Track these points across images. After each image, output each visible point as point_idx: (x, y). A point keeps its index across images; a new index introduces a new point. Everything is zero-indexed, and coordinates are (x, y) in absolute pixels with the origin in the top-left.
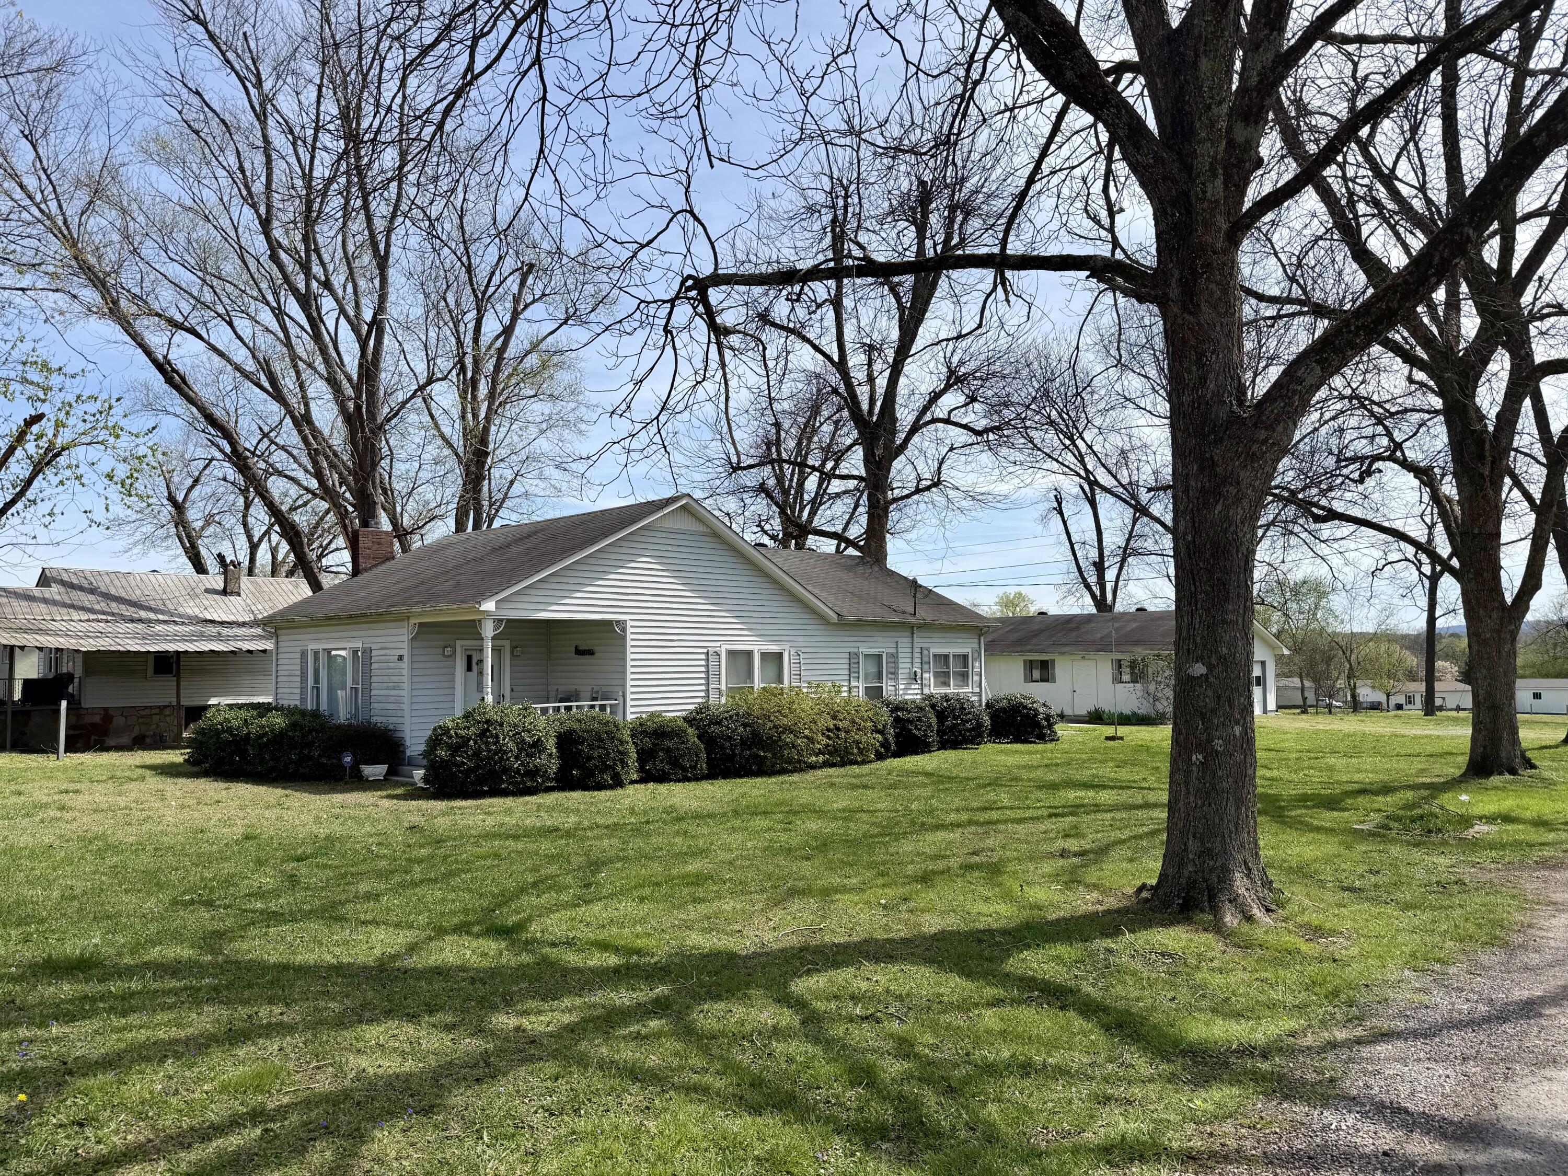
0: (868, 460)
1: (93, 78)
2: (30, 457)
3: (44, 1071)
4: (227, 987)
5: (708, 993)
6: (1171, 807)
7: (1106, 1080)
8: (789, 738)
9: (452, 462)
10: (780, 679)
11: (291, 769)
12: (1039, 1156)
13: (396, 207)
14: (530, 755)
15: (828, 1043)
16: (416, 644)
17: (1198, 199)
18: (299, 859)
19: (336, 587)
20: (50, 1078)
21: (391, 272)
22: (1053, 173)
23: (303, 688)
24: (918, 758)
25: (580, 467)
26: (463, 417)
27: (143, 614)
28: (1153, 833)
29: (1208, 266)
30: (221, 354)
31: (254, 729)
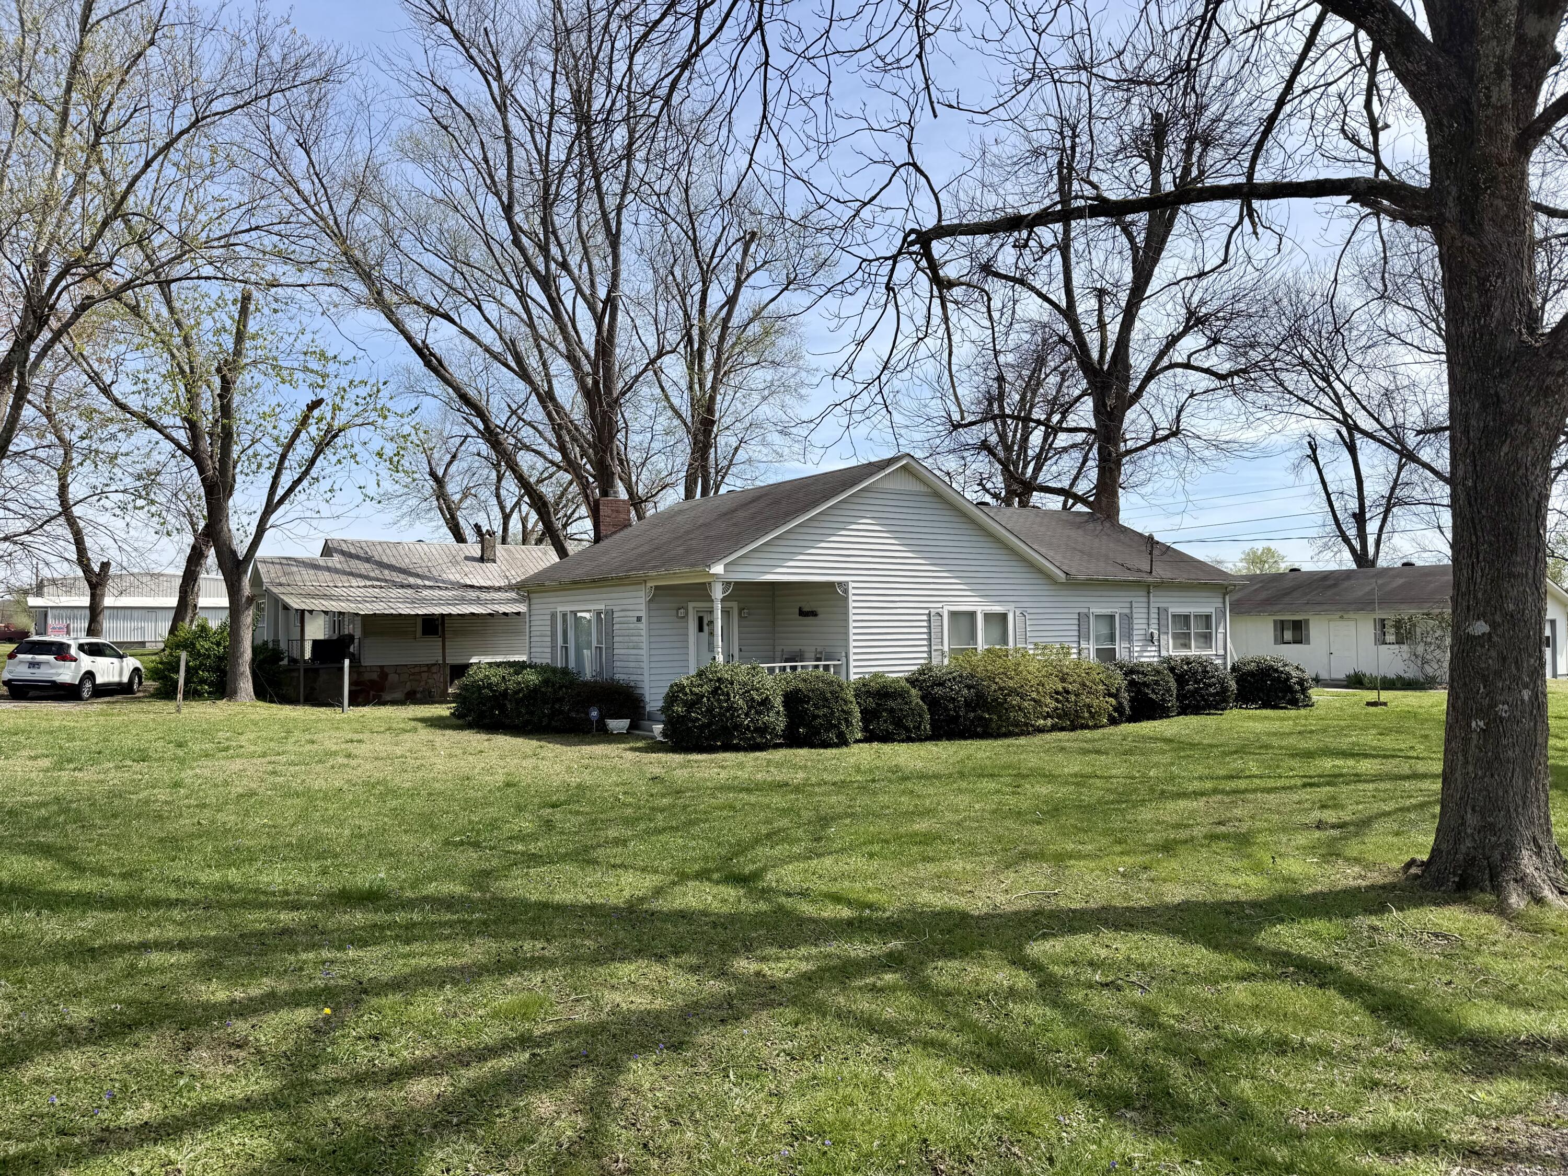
0: (1098, 411)
1: (355, 84)
2: (312, 439)
3: (344, 989)
4: (495, 922)
5: (941, 950)
6: (1447, 777)
7: (1373, 1064)
8: (1015, 700)
9: (681, 432)
10: (1005, 641)
11: (545, 722)
12: (1299, 1137)
13: (626, 184)
14: (759, 713)
15: (1068, 1008)
16: (653, 606)
17: (1480, 105)
18: (554, 806)
19: (580, 553)
20: (349, 995)
21: (622, 249)
22: (1306, 92)
23: (554, 647)
24: (1156, 723)
25: (803, 431)
26: (691, 388)
27: (412, 580)
28: (1422, 806)
29: (1493, 179)
30: (472, 337)
31: (511, 685)
